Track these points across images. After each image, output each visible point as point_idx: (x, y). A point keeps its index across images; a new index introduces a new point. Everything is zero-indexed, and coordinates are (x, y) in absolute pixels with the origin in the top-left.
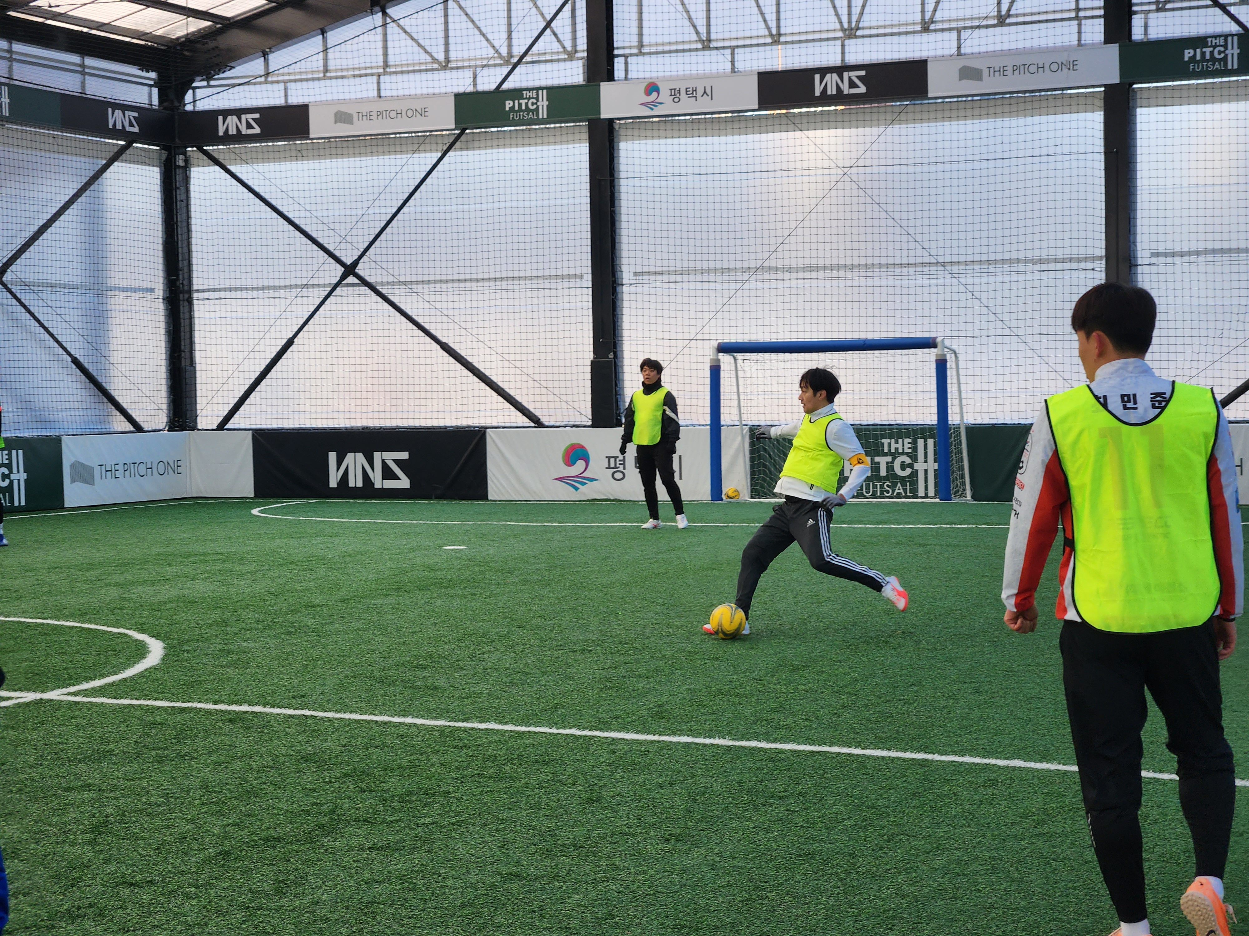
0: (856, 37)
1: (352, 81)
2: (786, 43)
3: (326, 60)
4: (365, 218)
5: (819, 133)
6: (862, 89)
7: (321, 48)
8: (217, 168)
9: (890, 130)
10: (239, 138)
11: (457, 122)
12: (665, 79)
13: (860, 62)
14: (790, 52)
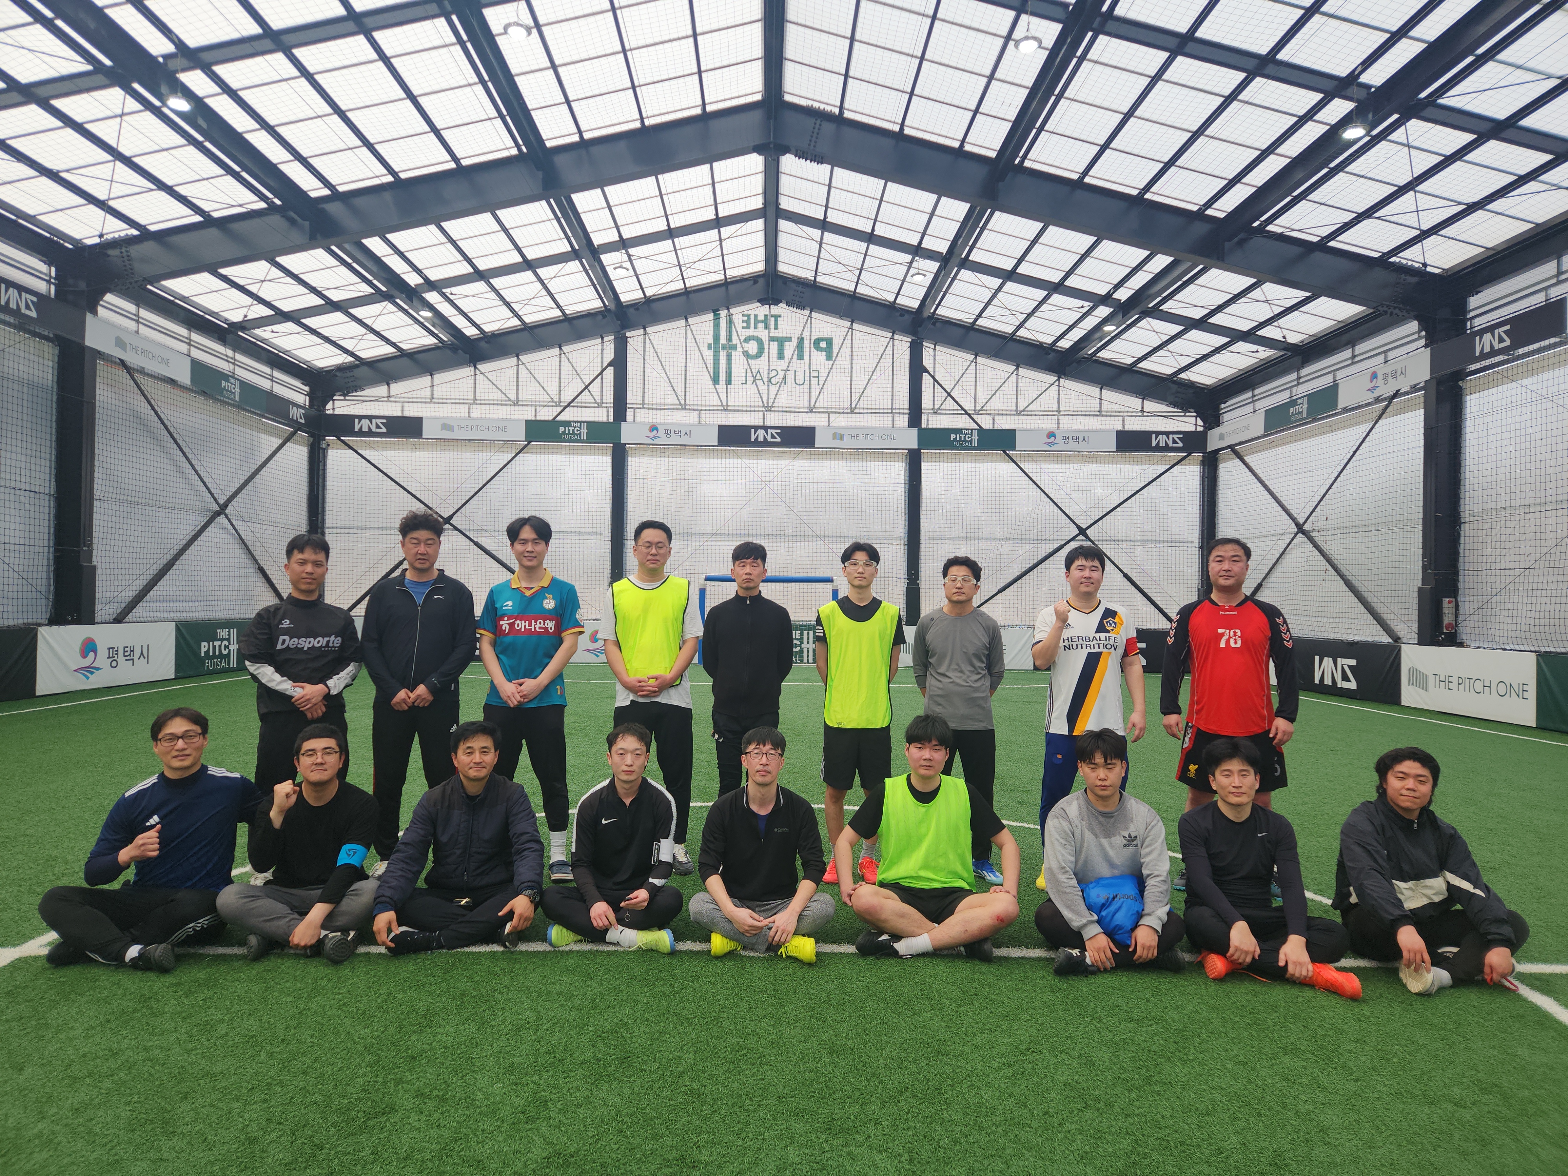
0: (771, 411)
1: (449, 406)
2: (730, 411)
3: (432, 391)
4: (460, 489)
5: (752, 461)
6: (778, 440)
7: (430, 384)
8: (351, 451)
9: (792, 463)
10: (370, 433)
11: (526, 437)
12: (661, 424)
13: (776, 425)
14: (732, 416)
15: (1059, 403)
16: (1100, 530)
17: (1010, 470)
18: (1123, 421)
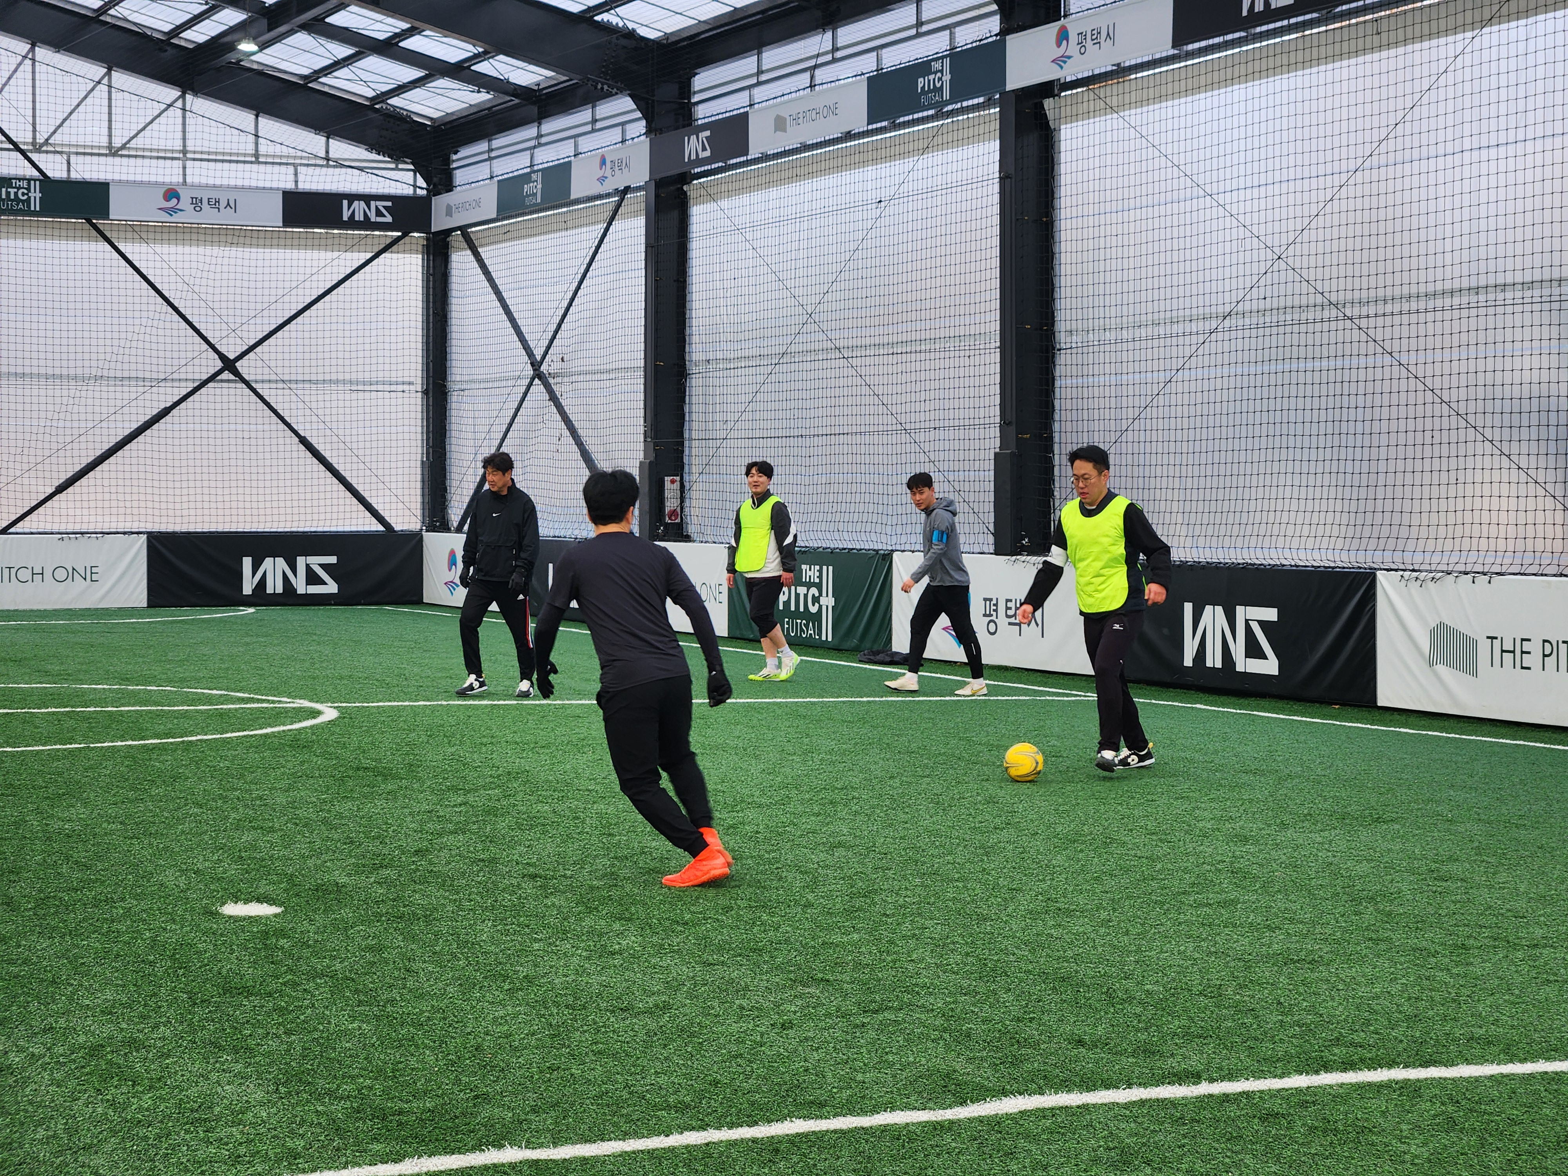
15: (184, 139)
16: (260, 363)
17: (100, 255)
18: (296, 174)
